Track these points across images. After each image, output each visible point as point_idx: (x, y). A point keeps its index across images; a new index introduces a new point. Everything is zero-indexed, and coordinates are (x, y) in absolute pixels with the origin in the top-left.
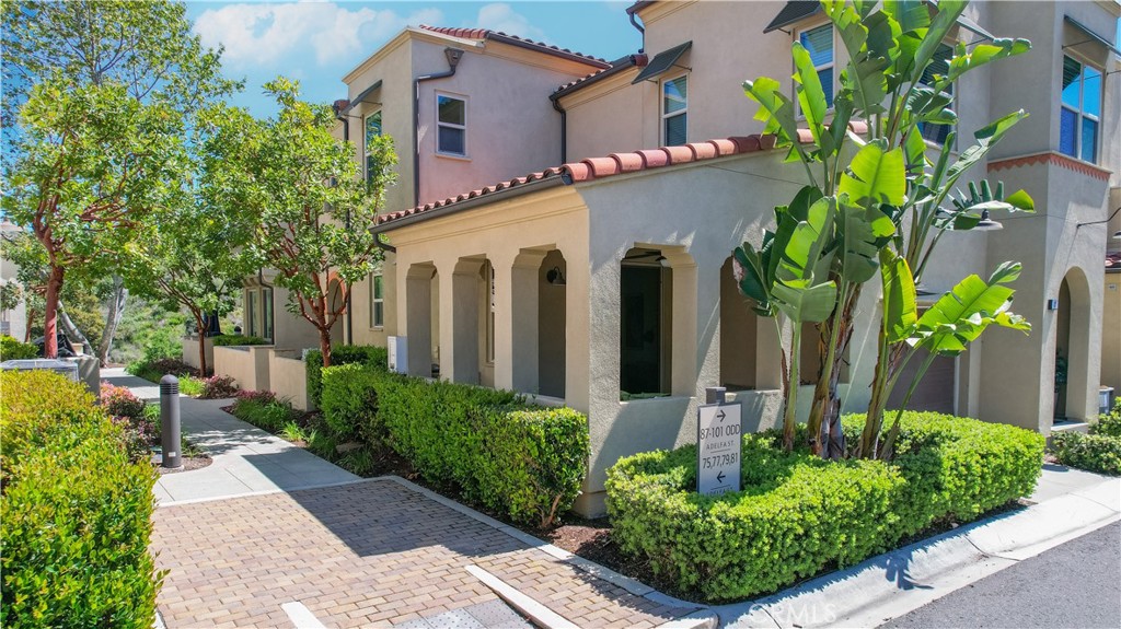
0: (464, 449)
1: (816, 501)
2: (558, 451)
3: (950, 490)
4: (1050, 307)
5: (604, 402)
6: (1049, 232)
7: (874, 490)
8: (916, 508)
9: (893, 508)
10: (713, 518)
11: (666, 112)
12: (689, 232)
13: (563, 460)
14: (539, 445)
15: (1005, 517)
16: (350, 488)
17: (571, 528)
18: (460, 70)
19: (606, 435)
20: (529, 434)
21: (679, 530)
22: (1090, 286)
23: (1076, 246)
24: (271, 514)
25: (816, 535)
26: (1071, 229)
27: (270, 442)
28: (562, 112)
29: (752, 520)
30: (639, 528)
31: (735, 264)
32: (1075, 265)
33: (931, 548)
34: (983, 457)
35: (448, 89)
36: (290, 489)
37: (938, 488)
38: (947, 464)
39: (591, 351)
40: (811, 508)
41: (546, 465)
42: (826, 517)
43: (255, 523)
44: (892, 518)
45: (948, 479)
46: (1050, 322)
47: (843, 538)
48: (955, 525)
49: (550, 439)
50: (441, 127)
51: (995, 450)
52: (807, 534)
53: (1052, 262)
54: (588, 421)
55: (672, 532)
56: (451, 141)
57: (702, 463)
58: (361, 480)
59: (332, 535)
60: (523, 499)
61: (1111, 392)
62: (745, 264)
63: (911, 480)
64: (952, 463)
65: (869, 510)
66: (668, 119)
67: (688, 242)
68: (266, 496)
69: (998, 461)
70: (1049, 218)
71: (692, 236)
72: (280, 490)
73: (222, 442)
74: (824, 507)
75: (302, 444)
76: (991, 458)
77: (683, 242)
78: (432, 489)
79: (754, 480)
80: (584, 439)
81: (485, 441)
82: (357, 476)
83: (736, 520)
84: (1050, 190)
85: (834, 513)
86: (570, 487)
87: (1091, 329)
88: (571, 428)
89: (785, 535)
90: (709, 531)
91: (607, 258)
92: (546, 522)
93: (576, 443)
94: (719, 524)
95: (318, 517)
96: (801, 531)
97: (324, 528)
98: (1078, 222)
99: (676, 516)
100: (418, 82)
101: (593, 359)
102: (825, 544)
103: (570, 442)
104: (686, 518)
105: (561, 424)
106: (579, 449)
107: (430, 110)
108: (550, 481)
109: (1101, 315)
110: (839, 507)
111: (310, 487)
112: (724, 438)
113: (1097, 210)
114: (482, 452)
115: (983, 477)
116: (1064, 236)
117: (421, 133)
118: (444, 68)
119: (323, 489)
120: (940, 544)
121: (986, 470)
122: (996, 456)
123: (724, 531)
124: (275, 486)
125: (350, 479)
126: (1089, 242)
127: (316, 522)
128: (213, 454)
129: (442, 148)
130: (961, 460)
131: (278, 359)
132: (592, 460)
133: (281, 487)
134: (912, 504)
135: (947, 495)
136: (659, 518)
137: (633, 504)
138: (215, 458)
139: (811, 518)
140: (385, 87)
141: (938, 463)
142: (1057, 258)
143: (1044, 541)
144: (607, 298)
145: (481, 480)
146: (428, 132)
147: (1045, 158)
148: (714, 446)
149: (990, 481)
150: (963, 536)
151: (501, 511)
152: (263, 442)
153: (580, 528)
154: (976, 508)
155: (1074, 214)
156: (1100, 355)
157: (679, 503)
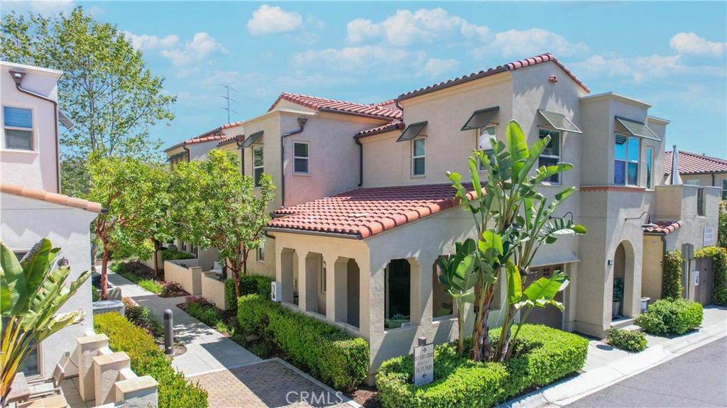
0: (313, 354)
1: (462, 387)
2: (356, 360)
3: (533, 375)
4: (609, 264)
5: (377, 334)
6: (608, 225)
7: (491, 380)
8: (514, 384)
9: (503, 386)
10: (418, 398)
11: (415, 155)
12: (418, 250)
13: (358, 364)
14: (347, 358)
15: (565, 381)
16: (258, 367)
17: (362, 391)
18: (306, 128)
19: (378, 348)
20: (343, 353)
21: (404, 402)
22: (634, 248)
23: (625, 230)
24: (226, 384)
25: (463, 402)
26: (621, 221)
27: (211, 334)
28: (361, 145)
29: (434, 398)
30: (389, 399)
31: (438, 267)
32: (624, 239)
33: (523, 401)
34: (552, 356)
35: (299, 139)
36: (230, 368)
37: (527, 374)
38: (531, 363)
39: (371, 312)
40: (460, 391)
41: (350, 366)
42: (468, 394)
43: (220, 390)
44: (501, 390)
45: (532, 370)
46: (609, 271)
47: (476, 402)
48: (538, 388)
49: (352, 355)
50: (295, 159)
51: (558, 352)
52: (459, 401)
53: (610, 241)
54: (369, 345)
55: (402, 402)
56: (301, 166)
57: (416, 370)
58: (262, 361)
59: (256, 396)
60: (340, 380)
61: (648, 301)
62: (442, 267)
63: (511, 373)
64: (534, 362)
65: (489, 388)
66: (416, 159)
67: (417, 255)
68: (220, 372)
69: (560, 357)
70: (608, 219)
71: (419, 252)
72: (225, 369)
73: (187, 334)
74: (466, 389)
75: (227, 335)
76: (556, 357)
77: (414, 256)
78: (297, 367)
79: (439, 375)
80: (367, 353)
81: (323, 353)
82: (259, 358)
83: (427, 399)
84: (608, 205)
85: (471, 392)
86: (361, 375)
87: (635, 270)
88: (361, 350)
89: (448, 403)
90: (416, 403)
91: (377, 269)
92: (350, 390)
93: (364, 356)
94: (420, 400)
95: (247, 386)
96: (455, 401)
97: (251, 393)
98: (626, 217)
99: (403, 396)
100: (283, 137)
101: (372, 316)
102: (467, 405)
103: (361, 356)
104: (407, 397)
105: (357, 349)
106: (365, 359)
107: (290, 150)
108: (352, 373)
109: (641, 262)
110: (474, 389)
111: (239, 366)
112: (426, 359)
113: (638, 209)
114: (321, 357)
115: (551, 366)
116: (617, 226)
117: (285, 164)
118: (297, 128)
119: (246, 367)
120: (528, 399)
121: (553, 363)
122: (558, 355)
123: (422, 403)
124: (223, 366)
125: (257, 360)
126: (633, 226)
127: (247, 389)
128: (187, 343)
129: (296, 170)
130: (539, 360)
131: (207, 278)
132: (371, 363)
133: (225, 367)
134: (512, 383)
135: (530, 377)
136: (396, 396)
137: (387, 388)
138: (187, 346)
139: (461, 395)
140: (266, 135)
141: (526, 363)
142: (613, 238)
143: (580, 394)
144: (378, 287)
145: (321, 369)
146: (289, 163)
147: (606, 188)
148: (421, 363)
149: (555, 367)
150: (540, 394)
151: (330, 383)
152: (208, 334)
153: (365, 392)
154: (547, 380)
155: (623, 214)
156: (640, 282)
157: (404, 390)
